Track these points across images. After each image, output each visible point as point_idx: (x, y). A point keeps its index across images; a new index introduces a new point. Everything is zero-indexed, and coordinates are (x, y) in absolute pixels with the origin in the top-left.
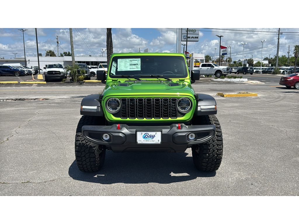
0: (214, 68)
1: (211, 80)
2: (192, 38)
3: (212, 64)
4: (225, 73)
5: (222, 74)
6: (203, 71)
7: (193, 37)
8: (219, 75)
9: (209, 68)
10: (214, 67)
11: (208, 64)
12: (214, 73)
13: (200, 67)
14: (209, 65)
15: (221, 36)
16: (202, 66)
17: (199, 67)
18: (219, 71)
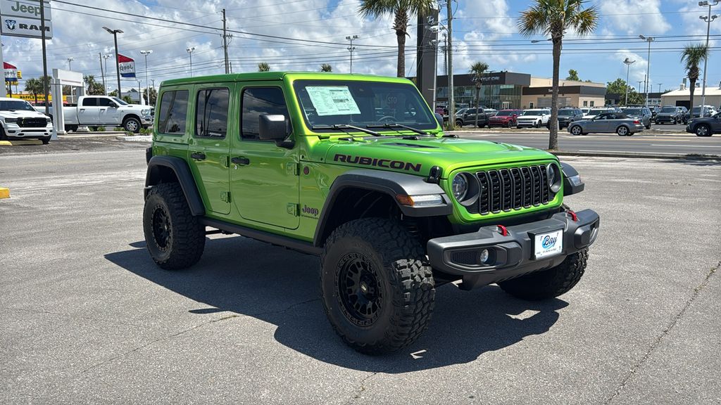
0: (119, 109)
1: (117, 138)
2: (31, 28)
3: (110, 98)
4: (148, 122)
5: (142, 125)
6: (91, 115)
7: (35, 26)
8: (132, 126)
9: (106, 108)
10: (118, 107)
11: (101, 98)
12: (119, 121)
13: (80, 106)
14: (105, 102)
15: (117, 31)
16: (84, 104)
17: (76, 105)
18: (130, 117)
